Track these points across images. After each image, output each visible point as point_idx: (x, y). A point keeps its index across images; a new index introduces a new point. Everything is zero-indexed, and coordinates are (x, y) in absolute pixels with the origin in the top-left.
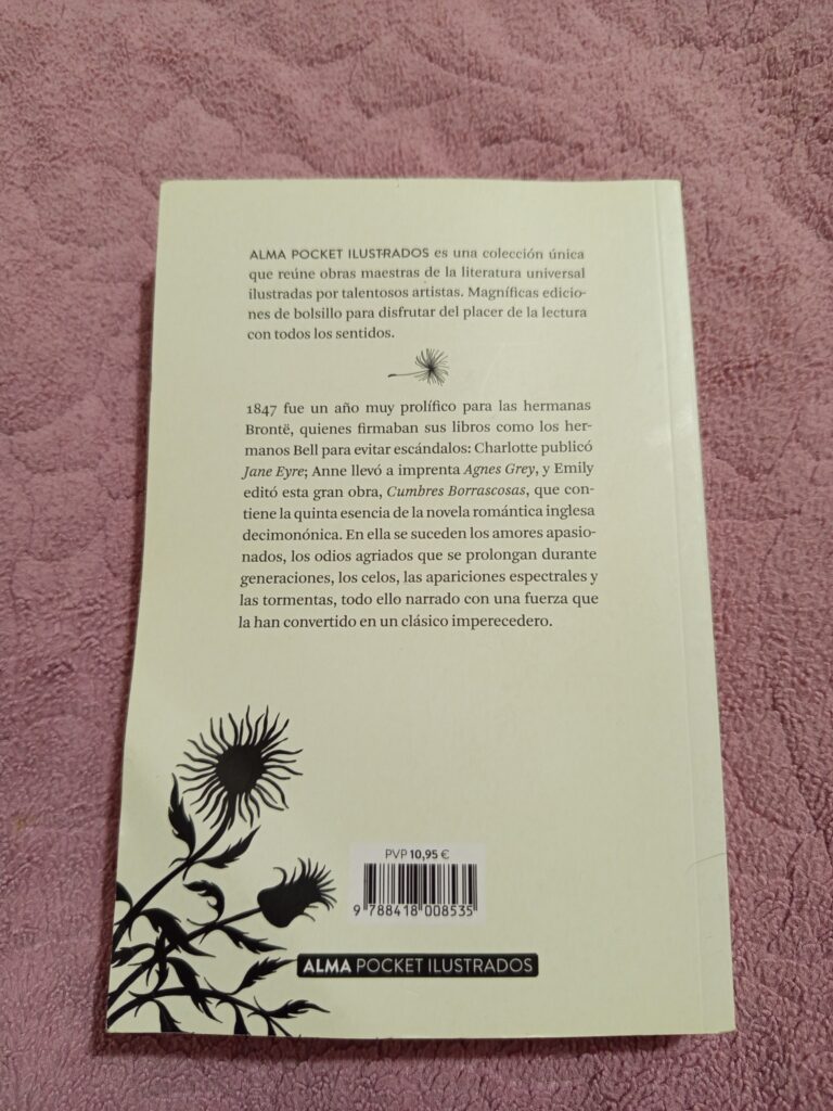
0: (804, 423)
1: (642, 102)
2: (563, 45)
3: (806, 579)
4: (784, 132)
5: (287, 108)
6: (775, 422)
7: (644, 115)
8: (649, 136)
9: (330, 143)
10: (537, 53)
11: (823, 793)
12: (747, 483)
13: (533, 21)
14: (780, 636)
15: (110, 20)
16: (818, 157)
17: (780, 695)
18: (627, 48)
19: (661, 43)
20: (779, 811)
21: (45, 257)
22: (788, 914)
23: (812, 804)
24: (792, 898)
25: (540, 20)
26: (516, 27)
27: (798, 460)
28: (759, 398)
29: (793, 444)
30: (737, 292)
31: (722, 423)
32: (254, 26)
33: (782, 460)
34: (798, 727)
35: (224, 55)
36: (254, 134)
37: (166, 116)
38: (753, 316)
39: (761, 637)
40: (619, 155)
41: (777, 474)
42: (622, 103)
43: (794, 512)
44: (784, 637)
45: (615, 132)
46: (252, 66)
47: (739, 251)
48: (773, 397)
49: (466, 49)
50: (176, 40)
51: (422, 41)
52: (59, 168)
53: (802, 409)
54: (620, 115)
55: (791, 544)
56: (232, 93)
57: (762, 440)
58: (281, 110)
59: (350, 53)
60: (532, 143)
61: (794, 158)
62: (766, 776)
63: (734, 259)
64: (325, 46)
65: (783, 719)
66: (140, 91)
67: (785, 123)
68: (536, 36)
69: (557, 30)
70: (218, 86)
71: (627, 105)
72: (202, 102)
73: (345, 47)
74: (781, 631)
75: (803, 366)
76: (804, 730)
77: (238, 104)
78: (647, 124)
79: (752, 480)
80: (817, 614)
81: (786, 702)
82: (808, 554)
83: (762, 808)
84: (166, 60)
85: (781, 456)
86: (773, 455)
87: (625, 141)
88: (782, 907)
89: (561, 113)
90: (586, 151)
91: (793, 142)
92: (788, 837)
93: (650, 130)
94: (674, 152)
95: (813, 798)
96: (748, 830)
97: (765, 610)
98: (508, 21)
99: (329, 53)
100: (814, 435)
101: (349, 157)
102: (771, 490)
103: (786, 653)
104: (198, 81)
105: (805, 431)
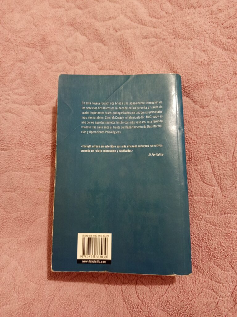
0: (215, 95)
1: (179, 26)
2: (161, 14)
3: (215, 130)
4: (215, 27)
5: (98, 32)
6: (208, 96)
7: (179, 30)
8: (180, 35)
9: (108, 39)
10: (155, 17)
11: (219, 178)
12: (202, 110)
13: (155, 9)
14: (209, 143)
15: (60, 16)
16: (223, 32)
17: (209, 156)
18: (176, 12)
19: (185, 8)
20: (209, 182)
21: (45, 66)
22: (212, 206)
23: (217, 180)
24: (213, 202)
25: (156, 8)
26: (151, 11)
27: (214, 103)
28: (205, 90)
29: (213, 100)
30: (200, 67)
31: (196, 96)
32: (91, 14)
33: (210, 104)
34: (214, 163)
35: (84, 22)
36: (91, 39)
37: (72, 36)
38: (203, 73)
39: (205, 144)
40: (174, 40)
41: (209, 107)
42: (174, 28)
43: (213, 115)
44: (210, 143)
45: (173, 35)
46: (90, 24)
47: (201, 58)
48: (208, 90)
49: (139, 18)
50: (74, 20)
51: (129, 17)
52: (48, 46)
53: (215, 92)
54: (174, 31)
55: (211, 123)
56: (86, 30)
57: (206, 99)
58: (97, 33)
59: (113, 19)
60: (154, 39)
61: (217, 32)
62: (206, 174)
63: (199, 60)
64: (107, 17)
65: (210, 162)
66: (66, 31)
67: (215, 25)
68: (155, 12)
69: (160, 10)
70: (83, 29)
71: (175, 28)
72: (80, 33)
73: (112, 17)
74: (209, 142)
75: (214, 82)
76: (215, 164)
77: (88, 32)
78: (180, 32)
79: (203, 108)
80: (217, 138)
81: (211, 158)
82: (215, 124)
83: (205, 182)
84: (72, 25)
85: (210, 103)
86: (208, 103)
87: (175, 37)
88: (210, 204)
89: (161, 32)
90: (166, 40)
91: (217, 29)
92: (211, 188)
93: (180, 33)
94: (186, 38)
95: (217, 179)
96: (202, 187)
97: (205, 138)
98: (149, 9)
99: (108, 19)
100: (218, 98)
101: (113, 42)
102: (207, 111)
103: (210, 147)
104: (79, 28)
105: (216, 97)
